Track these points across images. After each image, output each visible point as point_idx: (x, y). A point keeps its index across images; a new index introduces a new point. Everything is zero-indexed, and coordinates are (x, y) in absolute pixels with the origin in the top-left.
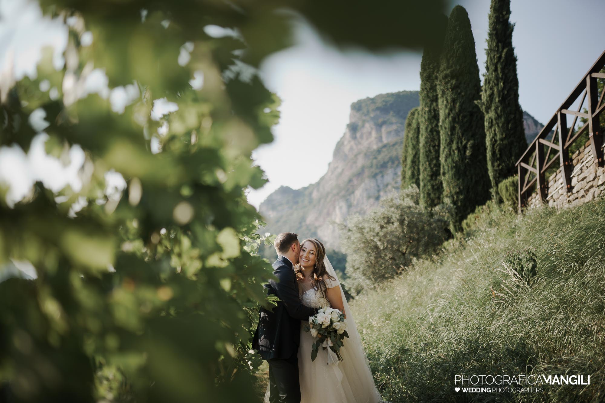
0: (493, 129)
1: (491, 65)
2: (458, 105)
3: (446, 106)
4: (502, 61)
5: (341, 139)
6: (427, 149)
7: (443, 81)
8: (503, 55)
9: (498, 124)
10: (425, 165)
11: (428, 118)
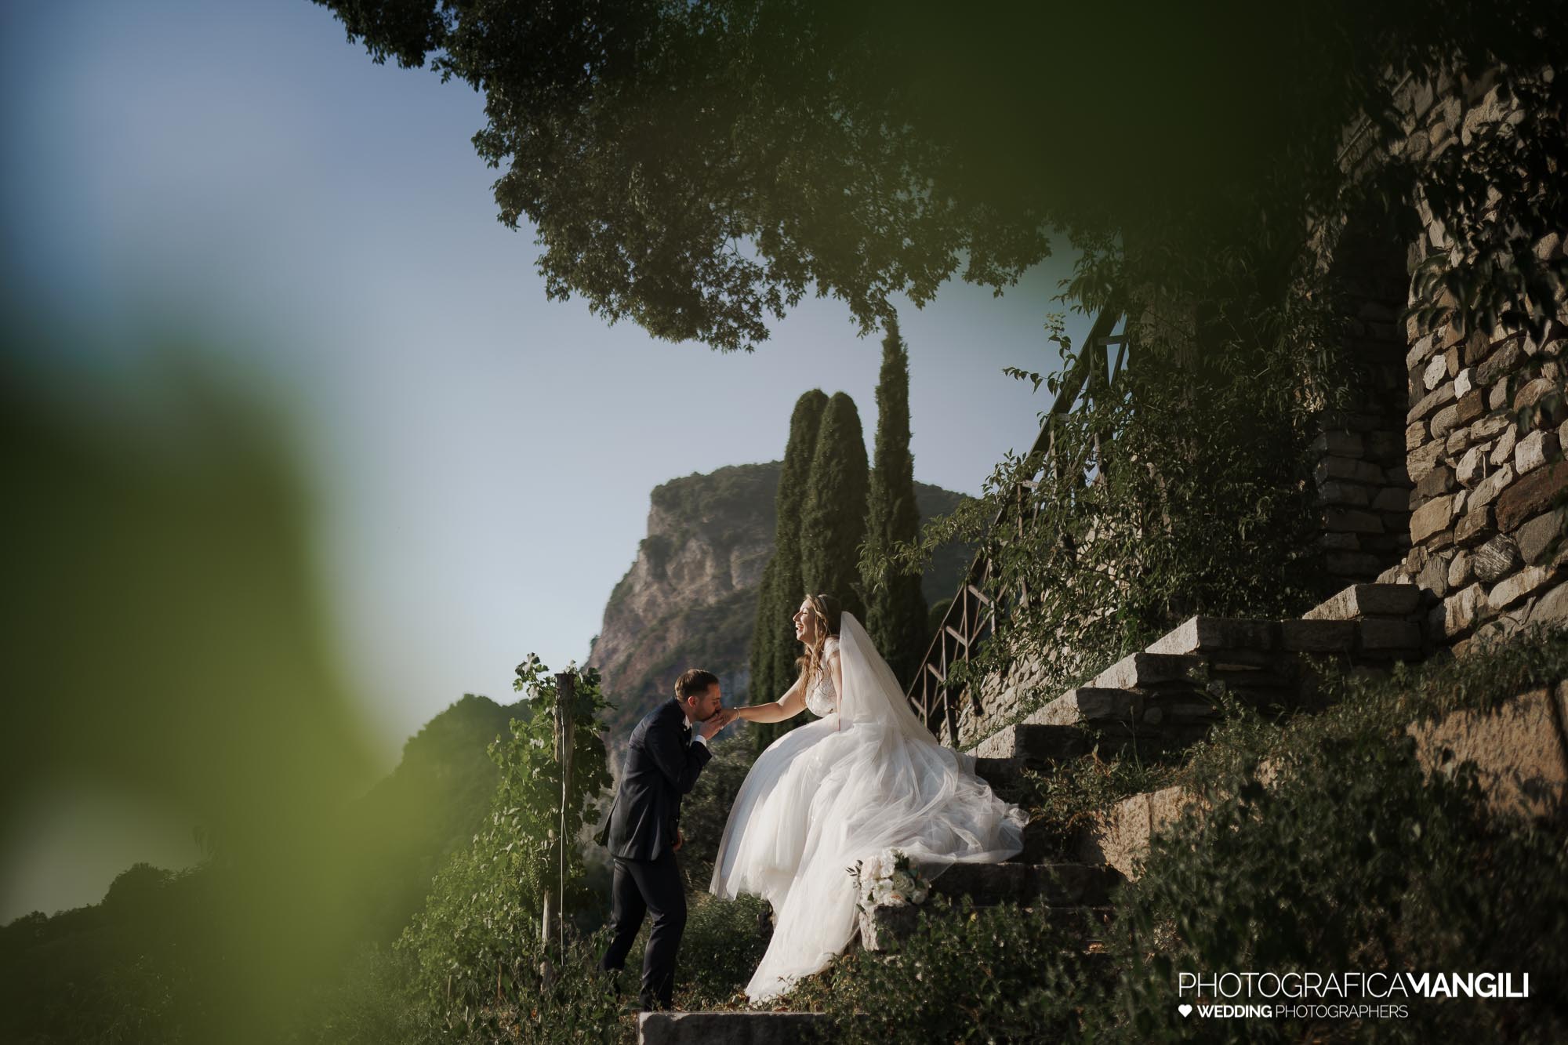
0: (878, 634)
1: (876, 525)
2: (835, 578)
3: (815, 578)
4: (893, 519)
5: (626, 576)
6: (787, 652)
7: (810, 531)
8: (895, 510)
9: (885, 626)
10: (782, 682)
11: (790, 592)
